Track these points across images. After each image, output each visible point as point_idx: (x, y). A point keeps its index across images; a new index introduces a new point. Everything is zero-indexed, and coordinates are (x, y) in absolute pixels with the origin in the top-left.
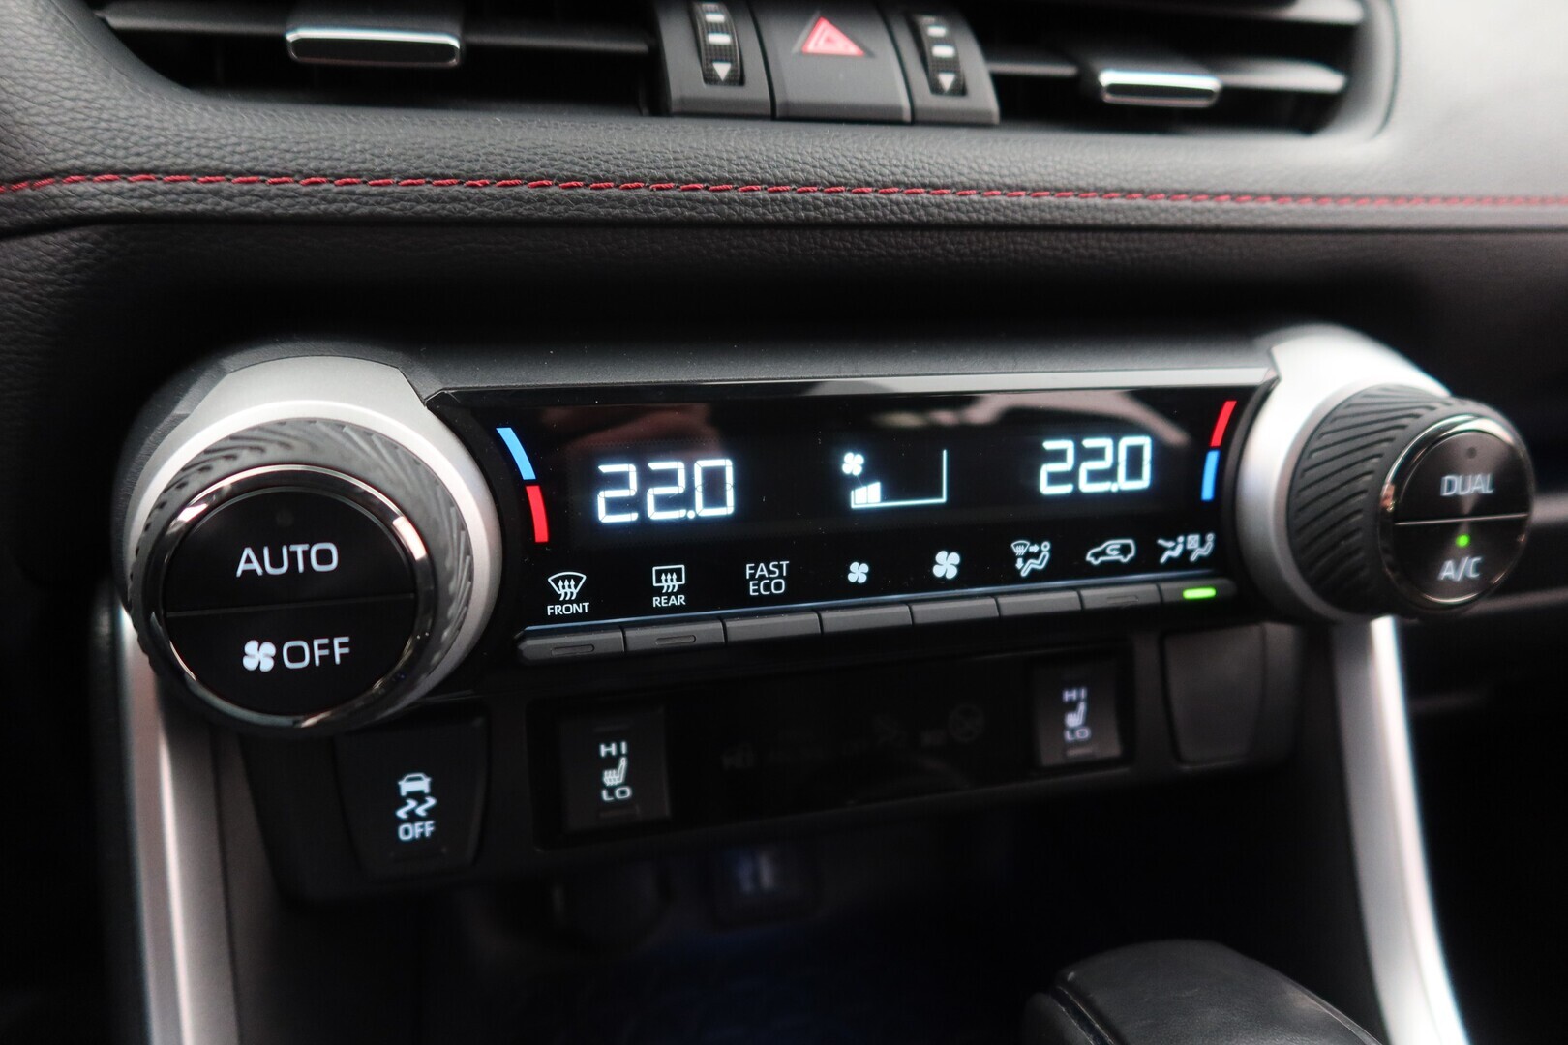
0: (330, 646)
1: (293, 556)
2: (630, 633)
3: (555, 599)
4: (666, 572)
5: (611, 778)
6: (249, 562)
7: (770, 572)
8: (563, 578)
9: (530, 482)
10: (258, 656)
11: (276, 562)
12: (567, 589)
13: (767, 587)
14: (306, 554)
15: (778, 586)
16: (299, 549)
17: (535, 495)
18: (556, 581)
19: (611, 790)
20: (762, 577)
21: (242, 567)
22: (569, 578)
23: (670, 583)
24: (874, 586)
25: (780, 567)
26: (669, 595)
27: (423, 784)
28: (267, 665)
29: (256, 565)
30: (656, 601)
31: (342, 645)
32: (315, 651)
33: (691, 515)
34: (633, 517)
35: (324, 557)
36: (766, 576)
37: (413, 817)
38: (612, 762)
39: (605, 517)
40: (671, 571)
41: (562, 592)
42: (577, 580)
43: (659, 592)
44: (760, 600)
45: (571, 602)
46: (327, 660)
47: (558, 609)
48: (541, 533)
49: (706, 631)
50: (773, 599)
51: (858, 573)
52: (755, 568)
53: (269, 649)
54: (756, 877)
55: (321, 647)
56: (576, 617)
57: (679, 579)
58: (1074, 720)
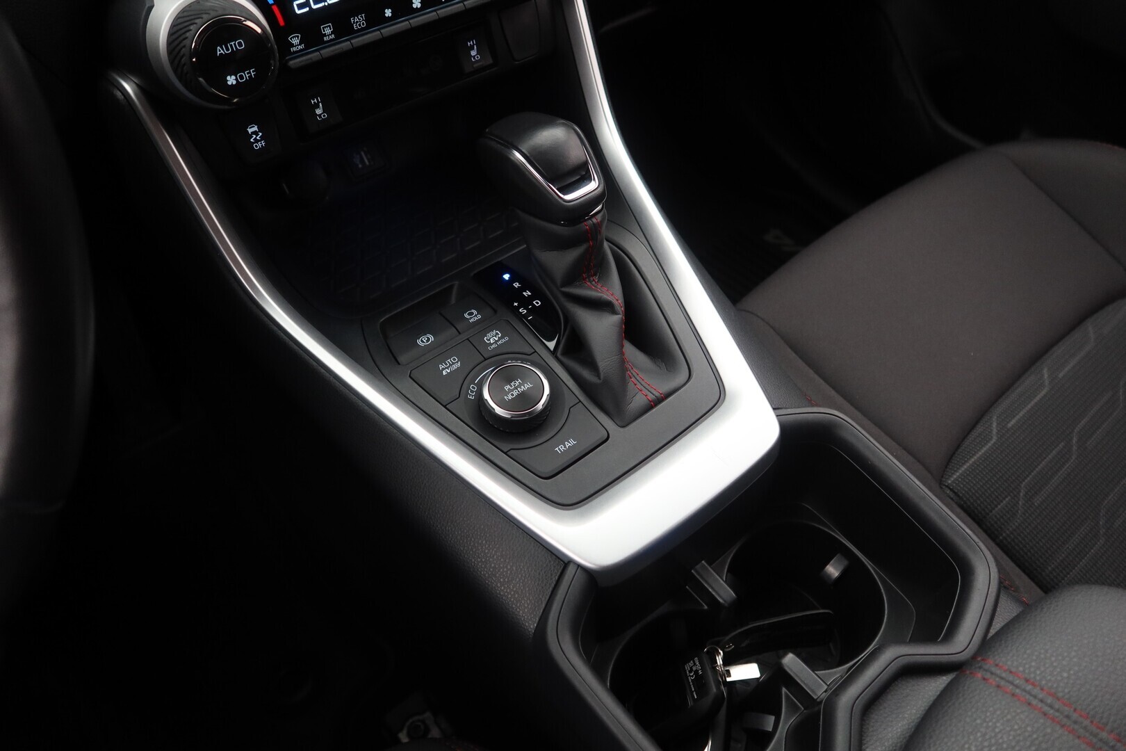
0: (250, 73)
1: (231, 46)
2: (322, 52)
3: (292, 45)
4: (325, 27)
5: (319, 111)
6: (220, 51)
7: (359, 19)
8: (293, 37)
9: (272, 4)
10: (231, 80)
11: (228, 50)
12: (295, 41)
13: (360, 25)
14: (235, 44)
15: (363, 24)
16: (232, 43)
17: (275, 8)
18: (291, 39)
19: (320, 116)
20: (357, 22)
21: (218, 53)
22: (295, 37)
23: (328, 31)
24: (394, 16)
25: (362, 17)
26: (329, 36)
27: (255, 129)
28: (234, 82)
29: (222, 52)
30: (325, 39)
31: (253, 72)
32: (246, 75)
33: (326, 4)
34: (307, 9)
35: (240, 44)
36: (358, 21)
37: (256, 141)
38: (317, 106)
39: (299, 12)
40: (327, 27)
41: (294, 42)
42: (298, 37)
43: (325, 35)
44: (359, 30)
45: (298, 45)
46: (250, 77)
47: (295, 49)
48: (282, 23)
49: (345, 46)
50: (363, 29)
51: (388, 13)
52: (354, 19)
53: (233, 77)
54: (362, 161)
55: (248, 73)
56: (301, 50)
57: (330, 29)
58: (473, 53)
